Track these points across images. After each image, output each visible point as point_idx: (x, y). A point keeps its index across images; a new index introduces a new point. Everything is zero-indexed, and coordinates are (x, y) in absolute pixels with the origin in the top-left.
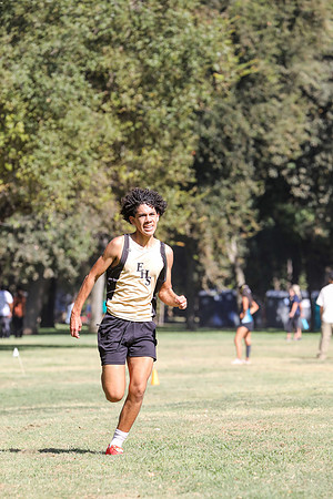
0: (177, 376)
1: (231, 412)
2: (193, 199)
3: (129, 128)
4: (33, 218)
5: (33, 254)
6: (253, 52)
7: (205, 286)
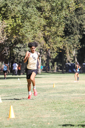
0: (60, 85)
1: (74, 94)
2: (64, 40)
3: (48, 21)
4: (23, 44)
5: (23, 54)
6: (79, 2)
7: (67, 62)
